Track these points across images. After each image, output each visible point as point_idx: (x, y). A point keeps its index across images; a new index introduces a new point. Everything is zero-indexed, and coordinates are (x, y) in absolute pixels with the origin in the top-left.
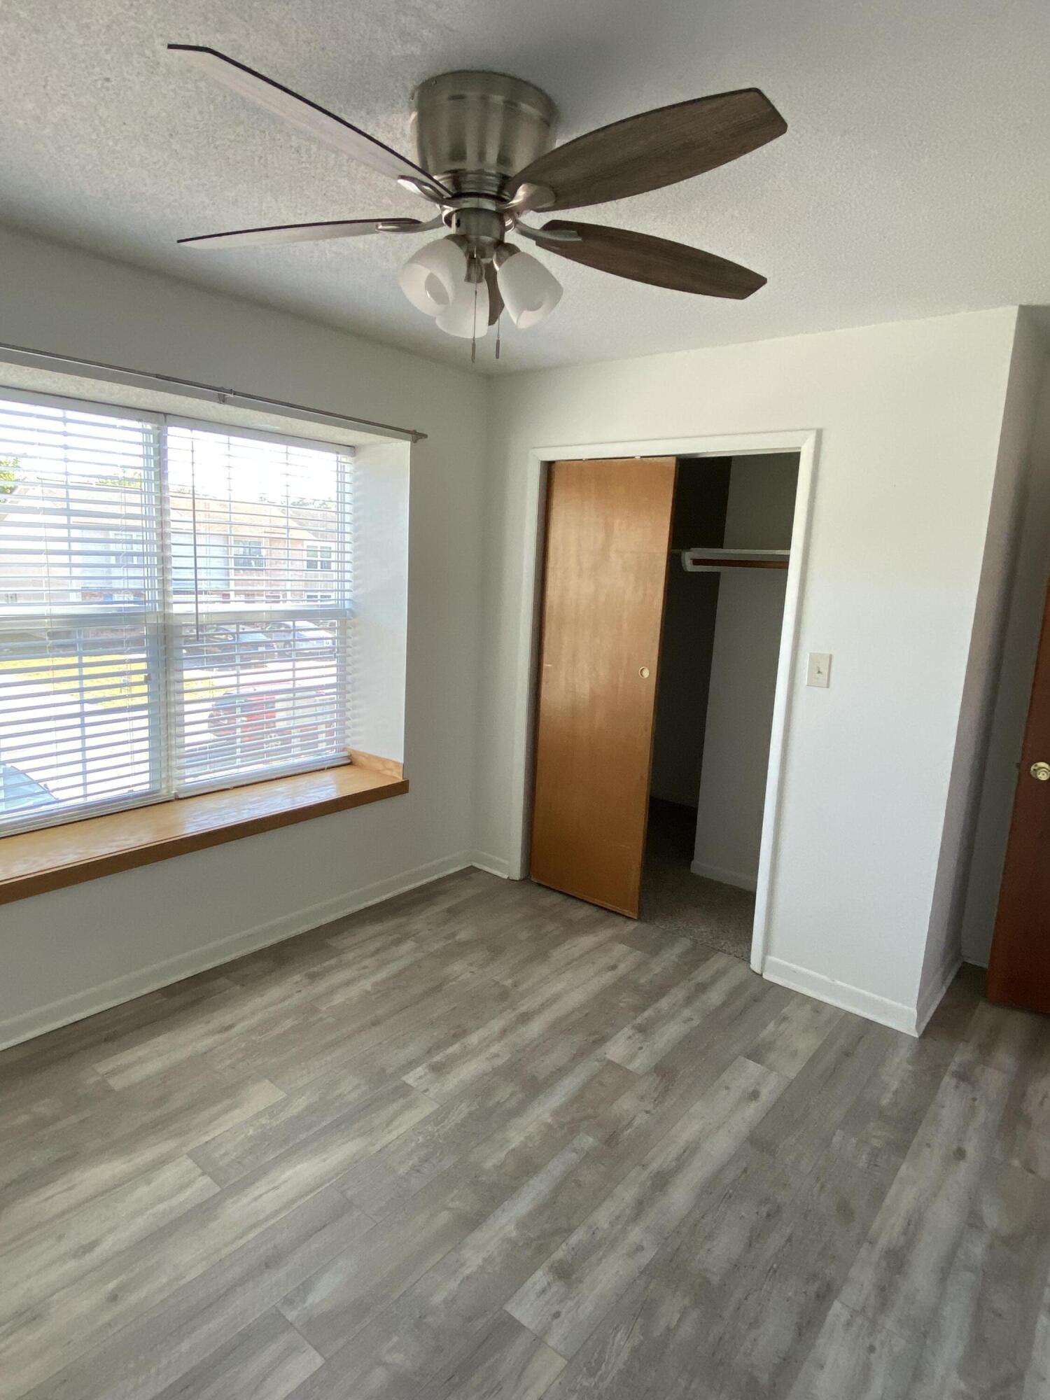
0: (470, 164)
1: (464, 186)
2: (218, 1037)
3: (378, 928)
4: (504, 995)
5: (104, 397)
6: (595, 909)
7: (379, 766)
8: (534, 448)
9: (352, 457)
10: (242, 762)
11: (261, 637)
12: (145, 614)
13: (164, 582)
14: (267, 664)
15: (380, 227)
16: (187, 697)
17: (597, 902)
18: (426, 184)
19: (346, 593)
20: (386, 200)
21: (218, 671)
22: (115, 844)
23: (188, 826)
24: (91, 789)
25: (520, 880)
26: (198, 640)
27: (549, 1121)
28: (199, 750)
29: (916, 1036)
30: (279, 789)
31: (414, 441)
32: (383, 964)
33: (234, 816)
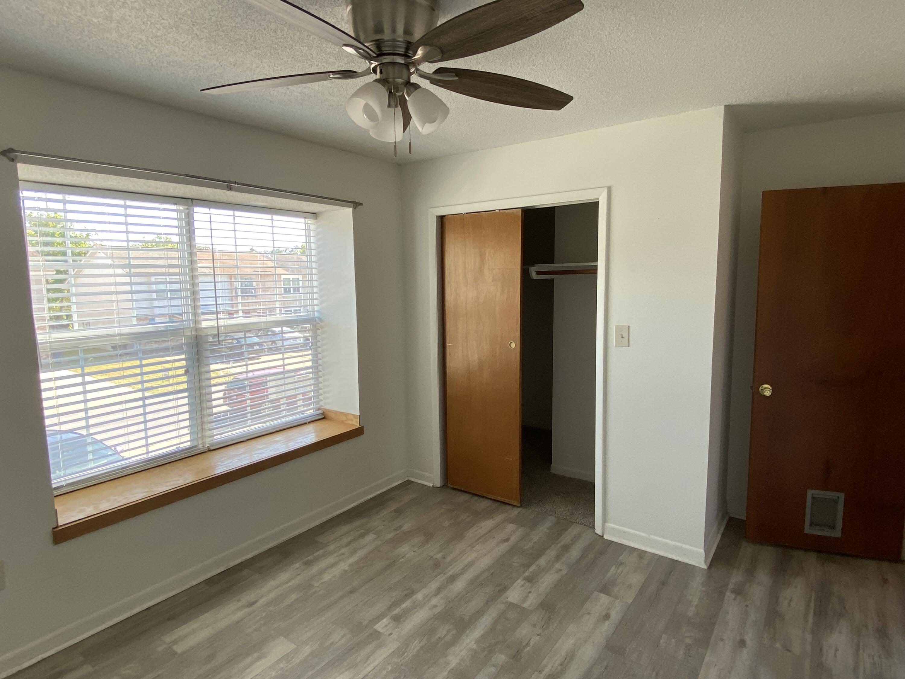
0: (387, 36)
1: (383, 49)
2: (247, 610)
3: (349, 527)
4: (437, 565)
5: (151, 191)
6: (491, 502)
7: (344, 419)
8: (431, 208)
9: (314, 220)
10: (251, 422)
11: (257, 340)
12: (183, 329)
13: (195, 307)
14: (260, 357)
15: (332, 76)
16: (213, 382)
17: (493, 497)
18: (361, 49)
19: (315, 307)
20: (332, 60)
21: (233, 363)
22: (168, 484)
23: (218, 468)
24: (151, 448)
25: (440, 487)
26: (219, 344)
27: (475, 647)
28: (223, 416)
29: (706, 567)
30: (277, 439)
31: (355, 208)
32: (354, 552)
33: (249, 459)
